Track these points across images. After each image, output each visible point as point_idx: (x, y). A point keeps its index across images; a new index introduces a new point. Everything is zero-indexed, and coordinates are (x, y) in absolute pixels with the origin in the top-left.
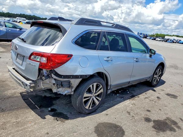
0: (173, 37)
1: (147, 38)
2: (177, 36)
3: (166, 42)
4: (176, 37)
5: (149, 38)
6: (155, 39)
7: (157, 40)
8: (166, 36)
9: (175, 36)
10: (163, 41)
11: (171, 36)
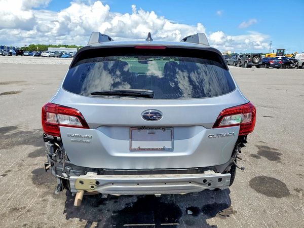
0: (61, 48)
1: (24, 54)
2: (66, 46)
3: (60, 57)
4: (65, 48)
5: (27, 54)
6: (39, 55)
7: (44, 57)
8: (49, 48)
9: (63, 46)
10: (54, 57)
11: (56, 46)
